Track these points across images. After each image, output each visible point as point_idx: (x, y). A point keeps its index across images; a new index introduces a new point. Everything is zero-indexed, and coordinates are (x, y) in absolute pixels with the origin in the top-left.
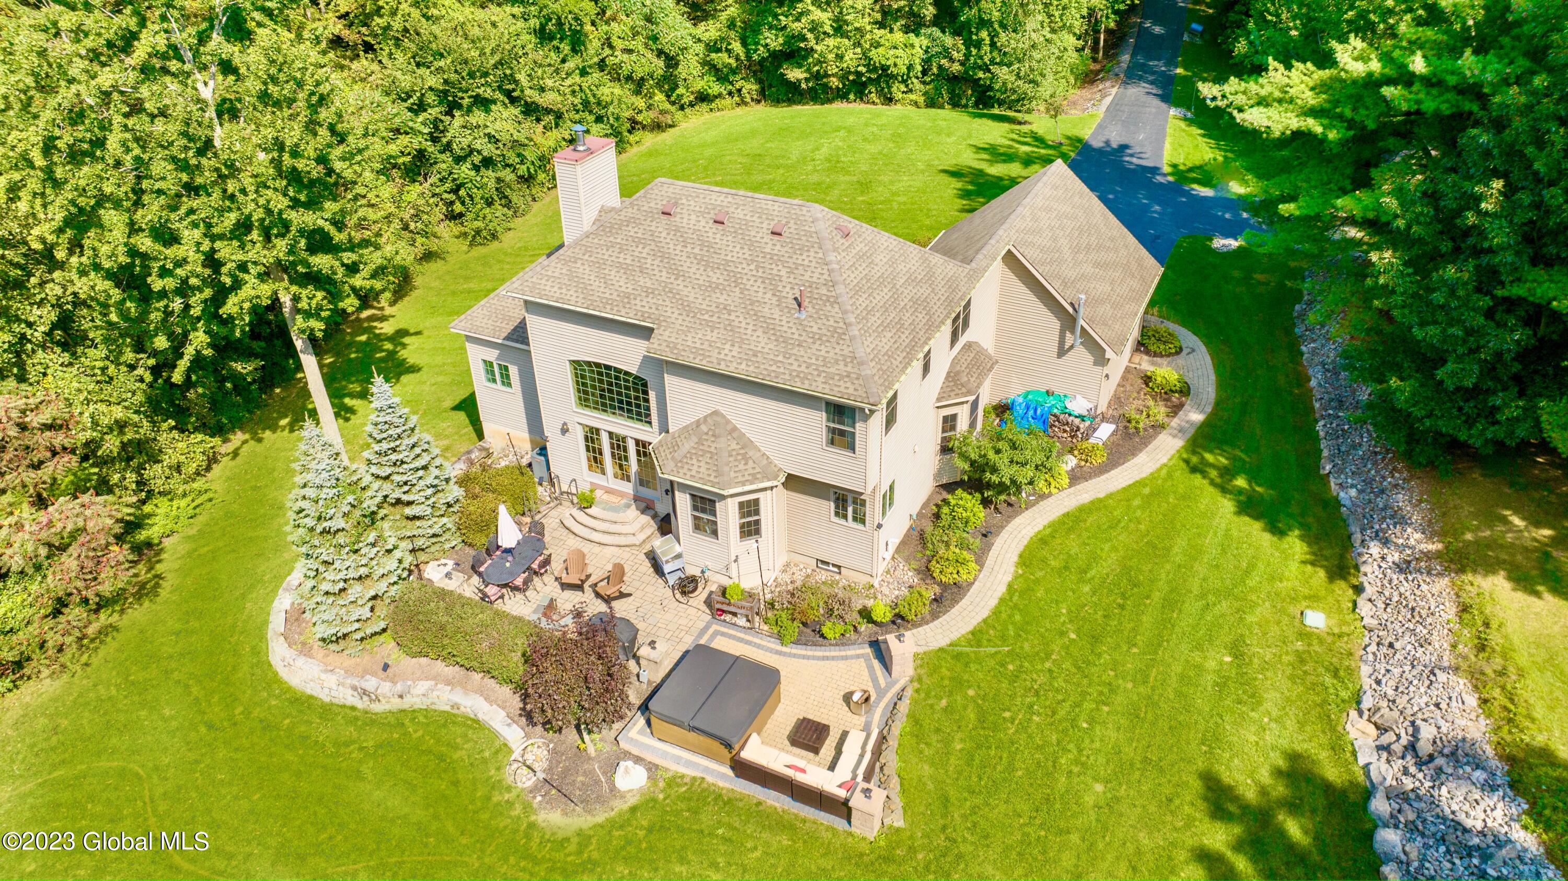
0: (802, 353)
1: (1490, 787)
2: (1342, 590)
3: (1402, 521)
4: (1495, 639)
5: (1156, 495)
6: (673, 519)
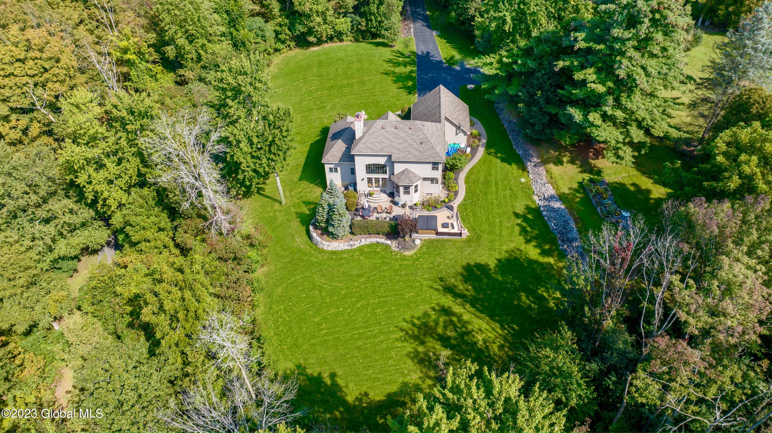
0: (426, 154)
1: (557, 201)
2: (525, 173)
3: (533, 156)
4: (553, 176)
5: (484, 162)
6: (396, 193)
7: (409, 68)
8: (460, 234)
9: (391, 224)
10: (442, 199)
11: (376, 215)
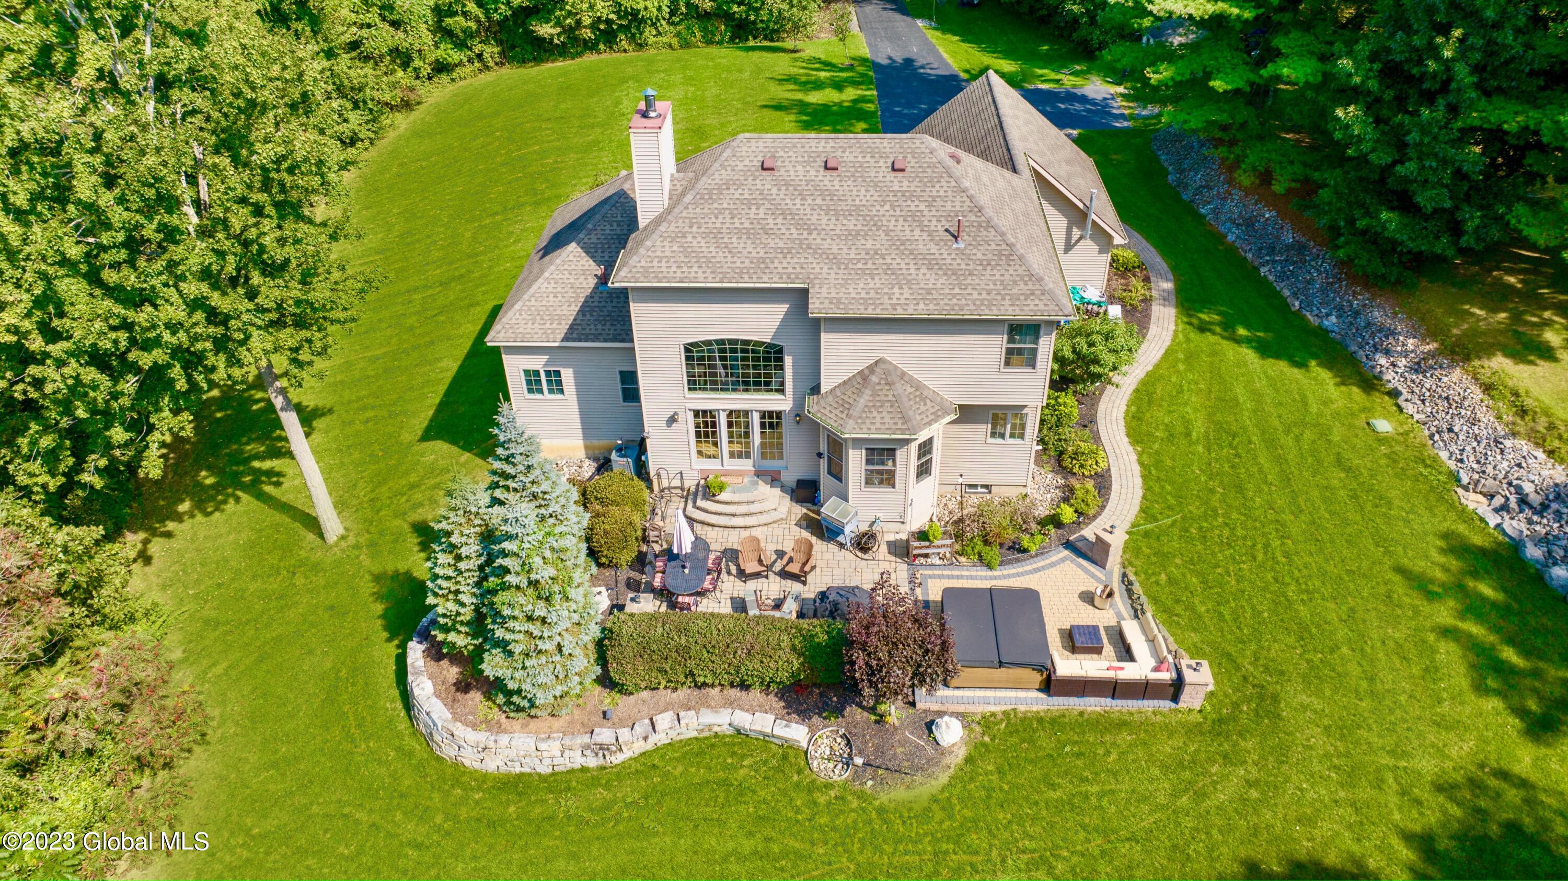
0: (977, 281)
2: (1383, 399)
3: (1390, 332)
5: (1190, 357)
6: (826, 481)
7: (851, 93)
8: (1176, 688)
9: (809, 638)
10: (1042, 511)
11: (730, 586)
